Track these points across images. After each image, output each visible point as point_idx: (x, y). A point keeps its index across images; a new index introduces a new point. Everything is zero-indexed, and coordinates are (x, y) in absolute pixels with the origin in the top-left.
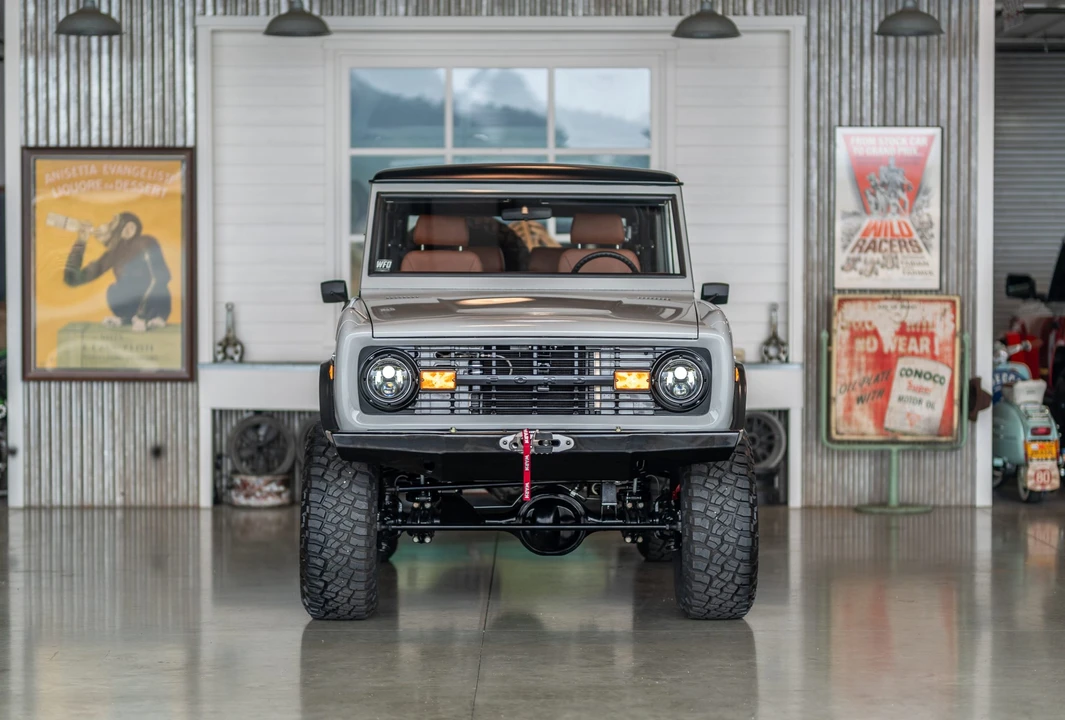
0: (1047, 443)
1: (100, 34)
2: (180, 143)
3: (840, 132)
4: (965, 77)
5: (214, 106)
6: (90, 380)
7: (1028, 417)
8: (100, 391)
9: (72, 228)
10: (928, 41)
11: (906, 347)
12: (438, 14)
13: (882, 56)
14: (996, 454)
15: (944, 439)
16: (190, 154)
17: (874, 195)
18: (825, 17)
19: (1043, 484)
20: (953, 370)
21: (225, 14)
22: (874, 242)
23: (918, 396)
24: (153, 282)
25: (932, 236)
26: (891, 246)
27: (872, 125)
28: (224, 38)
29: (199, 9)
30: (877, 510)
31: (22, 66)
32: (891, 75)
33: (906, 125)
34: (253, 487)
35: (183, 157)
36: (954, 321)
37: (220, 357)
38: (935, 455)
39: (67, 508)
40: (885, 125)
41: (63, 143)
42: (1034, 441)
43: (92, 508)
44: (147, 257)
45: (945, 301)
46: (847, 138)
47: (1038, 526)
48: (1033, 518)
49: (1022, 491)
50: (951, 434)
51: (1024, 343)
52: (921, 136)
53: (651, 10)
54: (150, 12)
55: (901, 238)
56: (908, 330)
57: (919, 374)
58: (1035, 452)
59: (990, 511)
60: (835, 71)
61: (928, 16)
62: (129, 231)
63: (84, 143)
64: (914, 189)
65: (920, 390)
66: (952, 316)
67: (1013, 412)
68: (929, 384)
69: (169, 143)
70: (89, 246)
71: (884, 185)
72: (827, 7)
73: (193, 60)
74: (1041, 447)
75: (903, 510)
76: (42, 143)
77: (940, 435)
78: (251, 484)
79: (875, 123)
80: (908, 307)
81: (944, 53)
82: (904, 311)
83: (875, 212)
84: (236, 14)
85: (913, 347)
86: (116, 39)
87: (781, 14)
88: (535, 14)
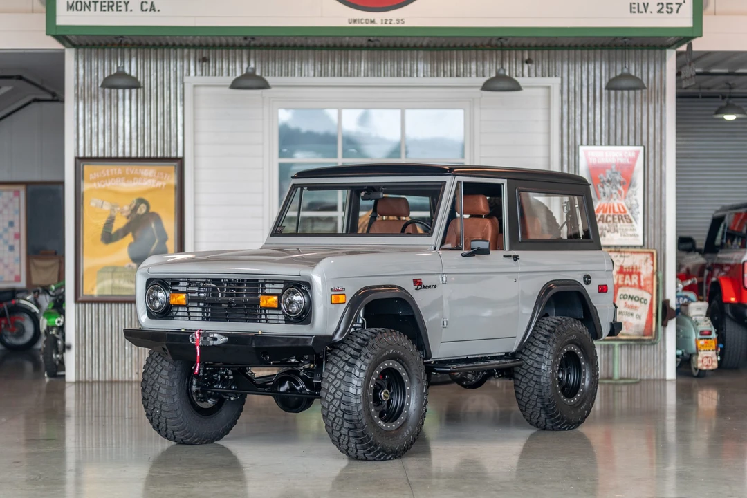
0: (709, 341)
1: (124, 88)
2: (173, 155)
3: (582, 149)
4: (658, 115)
5: (195, 132)
6: (117, 302)
7: (698, 324)
8: (123, 309)
9: (107, 207)
10: (635, 94)
11: (624, 281)
12: (334, 76)
13: (607, 102)
14: (678, 348)
15: (647, 338)
16: (180, 161)
17: (603, 187)
18: (572, 78)
19: (707, 366)
20: (652, 295)
21: (202, 75)
22: (602, 216)
23: (631, 311)
24: (157, 241)
25: (638, 213)
26: (613, 219)
27: (601, 145)
28: (202, 90)
29: (185, 71)
30: (606, 382)
31: (76, 107)
32: (613, 114)
33: (622, 145)
35: (176, 163)
36: (653, 265)
38: (641, 348)
39: (102, 382)
40: (609, 145)
41: (101, 155)
42: (701, 339)
43: (117, 382)
44: (153, 226)
45: (647, 253)
46: (586, 152)
47: (705, 392)
48: (701, 387)
49: (694, 371)
50: (651, 335)
51: (693, 279)
52: (631, 151)
53: (465, 74)
54: (155, 74)
55: (619, 214)
56: (625, 270)
57: (631, 298)
58: (702, 346)
59: (675, 382)
60: (578, 112)
61: (635, 78)
62: (142, 209)
63: (114, 155)
64: (628, 183)
65: (632, 307)
66: (651, 262)
67: (688, 321)
68: (637, 304)
69: (167, 155)
70: (116, 218)
71: (609, 181)
72: (573, 72)
73: (182, 103)
74: (706, 342)
75: (622, 382)
76: (88, 155)
77: (644, 335)
79: (603, 144)
80: (625, 257)
81: (645, 100)
82: (622, 259)
83: (603, 198)
84: (209, 75)
85: (627, 281)
86: (134, 91)
87: (545, 76)
88: (394, 76)
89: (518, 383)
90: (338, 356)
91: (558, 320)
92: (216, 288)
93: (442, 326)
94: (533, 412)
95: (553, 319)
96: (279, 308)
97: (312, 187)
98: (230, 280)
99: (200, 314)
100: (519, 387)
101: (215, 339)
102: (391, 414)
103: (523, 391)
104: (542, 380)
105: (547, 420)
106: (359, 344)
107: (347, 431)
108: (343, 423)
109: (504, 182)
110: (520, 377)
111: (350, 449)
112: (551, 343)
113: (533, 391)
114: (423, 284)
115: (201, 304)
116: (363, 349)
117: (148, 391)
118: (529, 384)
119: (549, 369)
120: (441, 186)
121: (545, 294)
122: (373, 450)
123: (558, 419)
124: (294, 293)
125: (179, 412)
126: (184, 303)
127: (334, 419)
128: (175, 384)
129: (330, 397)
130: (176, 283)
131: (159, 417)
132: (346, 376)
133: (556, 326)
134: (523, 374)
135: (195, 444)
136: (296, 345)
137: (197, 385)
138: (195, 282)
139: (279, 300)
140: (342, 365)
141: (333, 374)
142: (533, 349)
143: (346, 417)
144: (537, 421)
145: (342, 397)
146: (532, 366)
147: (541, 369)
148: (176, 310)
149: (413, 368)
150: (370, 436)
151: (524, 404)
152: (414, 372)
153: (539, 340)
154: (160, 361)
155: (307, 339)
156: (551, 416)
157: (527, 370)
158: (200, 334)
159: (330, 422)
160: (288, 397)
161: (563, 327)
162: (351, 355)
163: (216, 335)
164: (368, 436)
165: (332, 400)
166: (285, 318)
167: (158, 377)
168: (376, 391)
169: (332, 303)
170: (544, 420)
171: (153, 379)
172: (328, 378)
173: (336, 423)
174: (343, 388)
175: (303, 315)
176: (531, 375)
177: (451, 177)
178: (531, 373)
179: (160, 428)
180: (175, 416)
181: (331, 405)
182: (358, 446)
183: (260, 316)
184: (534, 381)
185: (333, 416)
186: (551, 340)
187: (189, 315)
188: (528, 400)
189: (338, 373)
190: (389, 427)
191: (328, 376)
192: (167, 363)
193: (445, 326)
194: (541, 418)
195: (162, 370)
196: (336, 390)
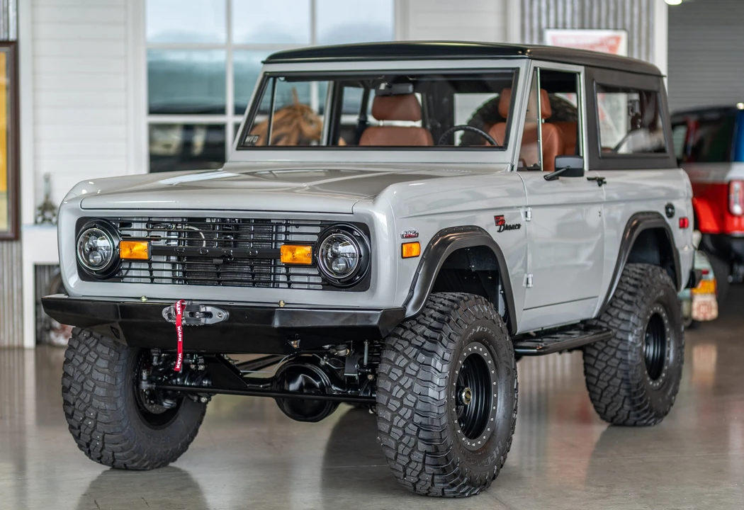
2: (3, 37)
3: (549, 33)
16: (13, 46)
19: (704, 315)
27: (573, 28)
33: (599, 28)
35: (6, 49)
37: (40, 219)
40: (583, 28)
46: (554, 38)
49: (684, 320)
52: (611, 38)
79: (575, 27)
89: (592, 361)
90: (402, 339)
91: (642, 269)
92: (198, 232)
93: (524, 285)
94: (612, 402)
95: (637, 268)
96: (315, 264)
97: (291, 77)
98: (223, 220)
99: (169, 274)
100: (593, 367)
101: (208, 315)
102: (475, 424)
103: (600, 374)
104: (629, 357)
105: (632, 413)
106: (435, 319)
107: (422, 456)
108: (416, 444)
109: (581, 69)
110: (595, 353)
111: (422, 483)
112: (639, 304)
113: (616, 373)
114: (506, 223)
115: (173, 259)
116: (445, 328)
117: (74, 392)
118: (609, 363)
119: (638, 341)
120: (511, 75)
121: (632, 233)
122: (458, 482)
123: (646, 411)
124: (340, 241)
125: (124, 424)
126: (145, 256)
127: (401, 438)
128: (119, 380)
129: (394, 405)
130: (126, 224)
131: (92, 432)
132: (421, 372)
133: (643, 278)
134: (600, 348)
135: (144, 469)
136: (351, 324)
137: (150, 380)
138: (160, 222)
139: (315, 251)
140: (414, 354)
141: (398, 367)
142: (615, 312)
143: (422, 434)
144: (615, 414)
145: (416, 404)
146: (615, 337)
147: (627, 340)
148: (127, 266)
149: (502, 352)
150: (455, 463)
152: (504, 359)
153: (621, 298)
154: (93, 345)
155: (369, 315)
156: (639, 408)
157: (606, 343)
158: (182, 307)
159: (393, 443)
160: (303, 400)
161: (651, 279)
162: (425, 337)
163: (209, 309)
164: (453, 463)
165: (399, 409)
166: (323, 280)
167: (91, 370)
168: (459, 389)
169: (403, 257)
170: (627, 412)
171: (83, 373)
172: (389, 373)
173: (404, 444)
174: (417, 389)
175: (356, 276)
176: (614, 350)
177: (525, 60)
178: (612, 347)
179: (91, 446)
180: (119, 429)
181: (396, 415)
182: (436, 477)
183: (277, 277)
184: (618, 359)
185: (401, 433)
186: (639, 299)
187: (151, 274)
188: (606, 384)
189: (406, 365)
190: (474, 445)
191: (390, 370)
192: (105, 348)
193: (530, 285)
194: (622, 411)
195: (98, 358)
196: (406, 393)
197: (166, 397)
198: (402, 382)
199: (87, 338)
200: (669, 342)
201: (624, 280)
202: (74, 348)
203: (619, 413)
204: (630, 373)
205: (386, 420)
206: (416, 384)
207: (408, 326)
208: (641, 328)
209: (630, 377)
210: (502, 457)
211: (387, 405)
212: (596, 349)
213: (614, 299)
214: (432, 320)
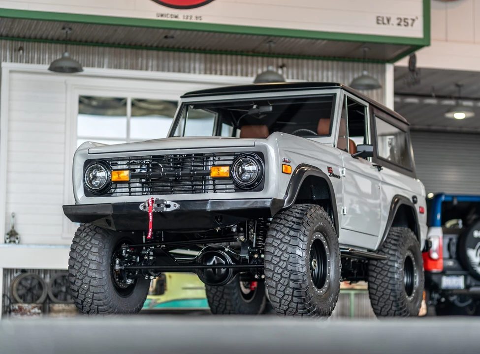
21: (17, 62)
34: (26, 310)
37: (8, 241)
78: (25, 308)
84: (22, 62)
93: (342, 213)
94: (385, 305)
95: (397, 229)
96: (231, 177)
97: (197, 106)
99: (140, 189)
101: (168, 206)
102: (320, 281)
103: (378, 287)
105: (397, 312)
106: (298, 213)
107: (291, 290)
108: (288, 283)
110: (375, 275)
111: (291, 309)
112: (400, 246)
113: (388, 286)
114: (333, 173)
115: (143, 180)
116: (304, 218)
117: (77, 268)
118: (384, 280)
119: (400, 267)
120: (331, 98)
121: (395, 205)
123: (405, 311)
124: (247, 162)
125: (106, 287)
126: (127, 179)
127: (280, 280)
128: (104, 261)
129: (276, 260)
130: (114, 163)
131: (86, 293)
132: (292, 240)
133: (402, 233)
134: (378, 271)
137: (120, 264)
139: (230, 170)
140: (287, 231)
141: (278, 239)
142: (386, 250)
143: (292, 277)
145: (289, 258)
146: (387, 264)
147: (394, 266)
148: (115, 187)
150: (311, 296)
151: (377, 298)
153: (390, 243)
154: (89, 240)
155: (265, 202)
156: (401, 309)
157: (382, 268)
159: (275, 283)
162: (293, 222)
165: (279, 262)
166: (236, 186)
167: (88, 254)
168: (311, 257)
169: (283, 172)
170: (394, 312)
171: (82, 256)
172: (272, 243)
173: (281, 284)
174: (290, 250)
175: (255, 182)
176: (386, 272)
177: (340, 89)
178: (385, 270)
179: (85, 303)
180: (103, 291)
181: (276, 267)
182: (299, 305)
183: (207, 186)
184: (389, 277)
185: (279, 277)
186: (401, 243)
187: (130, 190)
188: (381, 294)
189: (283, 238)
190: (319, 292)
191: (273, 241)
192: (96, 241)
193: (345, 213)
194: (391, 311)
195: (92, 247)
196: (283, 253)
197: (128, 277)
198: (280, 247)
199: (85, 237)
200: (416, 276)
201: (391, 233)
202: (77, 243)
203: (389, 312)
204: (396, 286)
205: (270, 270)
206: (289, 248)
207: (283, 218)
208: (402, 260)
209: (396, 288)
210: (334, 303)
211: (271, 260)
212: (376, 272)
213: (385, 243)
214: (297, 214)
